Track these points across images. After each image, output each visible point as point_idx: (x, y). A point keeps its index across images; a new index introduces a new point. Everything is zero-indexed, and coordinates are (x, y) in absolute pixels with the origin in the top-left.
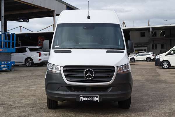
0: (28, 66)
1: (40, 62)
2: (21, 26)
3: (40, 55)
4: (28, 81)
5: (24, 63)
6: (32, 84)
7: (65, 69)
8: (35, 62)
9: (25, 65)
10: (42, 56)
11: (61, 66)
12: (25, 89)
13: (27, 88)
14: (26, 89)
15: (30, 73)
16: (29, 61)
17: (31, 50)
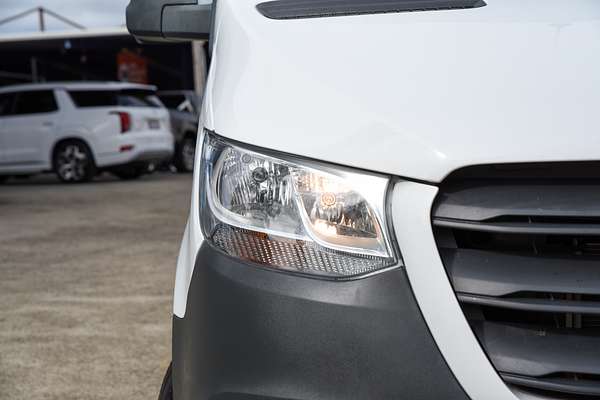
0: (71, 181)
1: (126, 157)
2: (41, 10)
3: (125, 124)
4: (53, 266)
5: (47, 166)
6: (75, 294)
7: (468, 214)
8: (101, 161)
9: (52, 177)
10: (139, 130)
11: (394, 180)
12: (19, 340)
13: (36, 324)
14: (30, 339)
15: (70, 219)
16: (71, 156)
17: (83, 100)
